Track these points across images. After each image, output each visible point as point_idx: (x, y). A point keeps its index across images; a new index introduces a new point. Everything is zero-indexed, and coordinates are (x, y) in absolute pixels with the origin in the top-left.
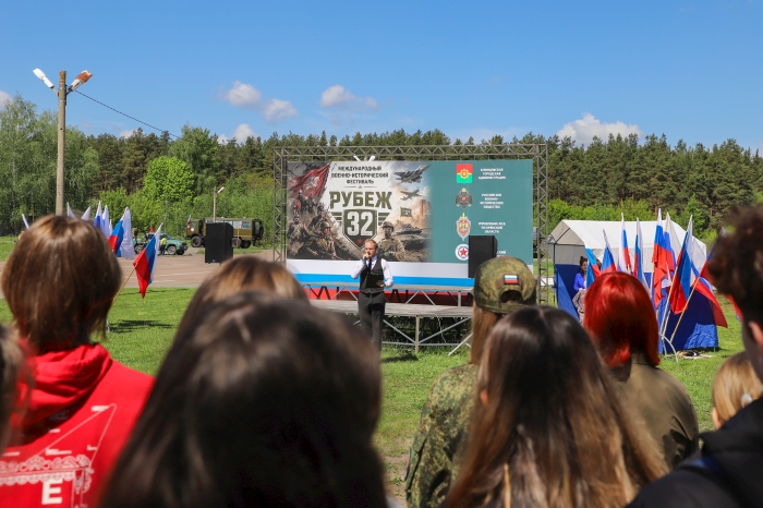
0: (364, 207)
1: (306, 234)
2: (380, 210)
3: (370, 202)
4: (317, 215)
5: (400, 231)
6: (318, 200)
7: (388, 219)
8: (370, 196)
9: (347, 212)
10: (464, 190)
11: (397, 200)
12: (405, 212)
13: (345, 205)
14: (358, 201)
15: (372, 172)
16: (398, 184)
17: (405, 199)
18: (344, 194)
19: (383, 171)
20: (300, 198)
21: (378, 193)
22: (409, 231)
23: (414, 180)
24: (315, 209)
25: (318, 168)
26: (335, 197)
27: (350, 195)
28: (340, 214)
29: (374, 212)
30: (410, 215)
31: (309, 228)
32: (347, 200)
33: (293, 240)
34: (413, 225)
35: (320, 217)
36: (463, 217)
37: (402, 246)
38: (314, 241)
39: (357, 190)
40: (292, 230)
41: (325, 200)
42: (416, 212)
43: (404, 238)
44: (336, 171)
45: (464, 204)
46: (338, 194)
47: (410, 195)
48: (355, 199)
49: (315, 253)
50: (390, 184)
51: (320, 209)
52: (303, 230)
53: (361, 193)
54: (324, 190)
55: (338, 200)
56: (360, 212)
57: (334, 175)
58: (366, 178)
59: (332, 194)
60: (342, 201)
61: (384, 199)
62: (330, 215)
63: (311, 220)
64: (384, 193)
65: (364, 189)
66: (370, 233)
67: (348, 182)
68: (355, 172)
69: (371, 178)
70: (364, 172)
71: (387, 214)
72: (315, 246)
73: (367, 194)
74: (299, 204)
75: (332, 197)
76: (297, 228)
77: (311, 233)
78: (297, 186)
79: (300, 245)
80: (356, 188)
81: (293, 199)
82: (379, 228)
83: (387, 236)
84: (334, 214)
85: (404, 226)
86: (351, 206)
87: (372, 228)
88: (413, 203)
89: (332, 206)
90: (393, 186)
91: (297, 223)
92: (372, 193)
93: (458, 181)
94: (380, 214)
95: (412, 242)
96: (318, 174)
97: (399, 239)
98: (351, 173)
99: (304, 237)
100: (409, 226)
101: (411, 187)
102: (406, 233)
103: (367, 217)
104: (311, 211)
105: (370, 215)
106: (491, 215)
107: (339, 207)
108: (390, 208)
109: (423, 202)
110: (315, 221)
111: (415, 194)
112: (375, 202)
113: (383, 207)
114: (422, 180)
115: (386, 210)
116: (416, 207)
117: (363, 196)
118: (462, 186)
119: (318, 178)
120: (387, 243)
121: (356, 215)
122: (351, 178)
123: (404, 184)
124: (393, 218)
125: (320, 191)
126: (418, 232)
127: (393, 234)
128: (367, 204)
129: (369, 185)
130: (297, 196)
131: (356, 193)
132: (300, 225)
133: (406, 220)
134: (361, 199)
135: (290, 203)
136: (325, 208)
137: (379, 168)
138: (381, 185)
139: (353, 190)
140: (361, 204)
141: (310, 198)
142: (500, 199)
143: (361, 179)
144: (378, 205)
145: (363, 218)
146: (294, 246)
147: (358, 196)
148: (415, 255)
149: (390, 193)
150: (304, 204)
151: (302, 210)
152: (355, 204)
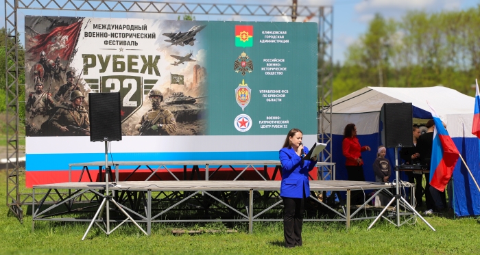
0: (126, 73)
1: (52, 105)
2: (146, 76)
3: (134, 67)
4: (66, 83)
5: (171, 100)
6: (68, 64)
7: (156, 87)
8: (134, 60)
9: (105, 79)
10: (244, 55)
11: (166, 66)
12: (176, 79)
13: (102, 71)
14: (119, 66)
15: (136, 32)
16: (168, 47)
17: (175, 64)
18: (100, 57)
19: (149, 31)
20: (42, 61)
21: (143, 57)
22: (181, 100)
23: (187, 42)
24: (63, 76)
25: (67, 25)
26: (90, 61)
27: (108, 58)
28: (96, 81)
29: (138, 79)
30: (182, 82)
31: (56, 98)
32: (104, 65)
33: (34, 113)
34: (186, 94)
35: (69, 84)
36: (243, 85)
37: (173, 118)
38: (63, 114)
39: (118, 53)
40: (32, 101)
41: (77, 64)
42: (189, 79)
43: (175, 108)
44: (90, 29)
45: (243, 70)
46: (93, 57)
47: (181, 60)
48: (115, 64)
49: (65, 128)
50: (158, 46)
51: (70, 74)
52: (47, 101)
53: (122, 57)
54: (75, 52)
55: (93, 65)
56: (122, 79)
57: (86, 35)
58: (128, 39)
59: (85, 57)
60: (99, 66)
61: (151, 64)
62: (83, 82)
63: (58, 88)
64: (150, 57)
65: (126, 51)
66: (134, 104)
67: (106, 43)
68: (114, 31)
69: (134, 39)
70: (125, 31)
71: (155, 81)
72: (64, 120)
73: (130, 57)
74: (42, 68)
75: (85, 61)
76: (40, 99)
77: (58, 104)
78: (38, 47)
79: (43, 120)
80: (116, 50)
81: (33, 63)
82: (145, 98)
83: (155, 106)
84: (89, 81)
85: (175, 95)
86: (109, 71)
87: (137, 97)
88: (185, 69)
89: (85, 71)
90: (162, 49)
91: (39, 92)
92: (136, 57)
93: (238, 45)
94: (146, 81)
95: (184, 112)
96: (65, 33)
97: (169, 110)
98: (109, 32)
99: (49, 110)
100: (181, 95)
101: (183, 50)
102: (177, 103)
103: (130, 85)
104: (57, 77)
105: (134, 83)
106: (273, 83)
107: (94, 73)
108: (158, 74)
109: (197, 67)
110: (63, 90)
111: (188, 58)
112: (140, 66)
113: (150, 72)
114: (195, 42)
115: (153, 77)
116: (189, 73)
117: (125, 60)
118: (242, 50)
119: (66, 37)
120: (155, 114)
121: (117, 82)
122: (109, 38)
123: (174, 46)
124: (163, 85)
125: (70, 53)
126: (192, 102)
127: (162, 104)
128: (130, 70)
129: (133, 47)
130: (38, 59)
131: (116, 57)
132: (45, 95)
133: (178, 89)
134: (123, 64)
135: (29, 67)
136: (77, 74)
137: (145, 28)
138: (147, 48)
139: (112, 53)
140: (122, 69)
141: (57, 62)
142: (283, 65)
143: (122, 39)
144: (143, 71)
145: (125, 85)
146: (36, 120)
147: (119, 60)
148: (187, 128)
149: (158, 57)
150: (48, 69)
151: (45, 76)
152: (115, 69)
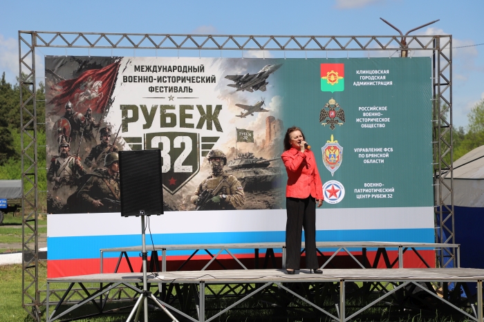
0: (177, 129)
1: (81, 172)
2: (204, 132)
3: (188, 121)
4: (99, 142)
5: (237, 163)
6: (102, 118)
7: (217, 147)
8: (188, 112)
9: (150, 137)
10: (332, 102)
11: (230, 119)
12: (244, 135)
13: (147, 126)
14: (168, 120)
15: (190, 74)
16: (232, 93)
17: (242, 116)
18: (144, 108)
19: (207, 74)
20: (68, 115)
21: (200, 108)
22: (250, 163)
23: (256, 87)
24: (96, 133)
25: (100, 67)
26: (130, 114)
27: (154, 109)
28: (139, 140)
29: (194, 137)
30: (251, 140)
31: (87, 163)
32: (149, 119)
33: (58, 183)
34: (257, 155)
35: (104, 145)
36: (332, 142)
37: (239, 187)
38: (96, 184)
39: (166, 102)
40: (55, 167)
41: (113, 118)
42: (261, 135)
43: (243, 174)
44: (130, 72)
45: (332, 123)
46: (134, 108)
47: (251, 110)
48: (163, 117)
49: (98, 202)
50: (218, 93)
51: (105, 131)
52: (75, 167)
53: (172, 107)
54: (111, 102)
55: (135, 118)
56: (172, 136)
57: (125, 79)
58: (179, 84)
59: (125, 109)
60: (142, 120)
61: (210, 116)
62: (122, 141)
63: (89, 150)
64: (209, 107)
65: (178, 100)
66: (189, 169)
67: (151, 89)
68: (162, 74)
69: (187, 84)
70: (176, 74)
71: (215, 139)
72: (97, 192)
73: (183, 108)
74: (67, 124)
75: (124, 113)
76: (66, 164)
77: (89, 171)
78: (63, 96)
79: (70, 192)
80: (164, 99)
81: (57, 118)
82: (203, 161)
83: (217, 171)
84: (128, 140)
85: (242, 157)
86: (156, 127)
87: (192, 160)
88: (255, 122)
89: (125, 127)
90: (224, 96)
91: (64, 156)
92: (191, 107)
93: (324, 88)
94: (204, 139)
95: (255, 179)
96: (98, 77)
97: (235, 176)
98: (155, 75)
100: (250, 156)
101: (253, 97)
102: (244, 166)
103: (183, 145)
104: (88, 136)
105: (188, 141)
106: (373, 138)
107: (136, 129)
108: (219, 129)
109: (271, 120)
110: (96, 152)
111: (259, 108)
112: (195, 120)
113: (209, 127)
114: (268, 87)
115: (213, 133)
116: (260, 127)
117: (177, 112)
118: (329, 95)
119: (98, 84)
120: (216, 182)
121: (166, 141)
122: (155, 84)
123: (241, 92)
124: (225, 144)
125: (105, 102)
126: (265, 165)
127: (225, 168)
128: (183, 124)
129: (187, 94)
130: (63, 112)
131: (164, 108)
132: (72, 159)
133: (245, 148)
134: (173, 117)
135: (51, 123)
136: (114, 131)
137: (202, 69)
138: (205, 95)
139: (160, 103)
140: (173, 124)
141: (87, 115)
142: (384, 114)
143: (172, 85)
144: (200, 126)
145: (177, 145)
146: (60, 192)
147: (168, 111)
148: (258, 199)
149: (219, 108)
150: (76, 125)
151: (73, 135)
152: (163, 124)
